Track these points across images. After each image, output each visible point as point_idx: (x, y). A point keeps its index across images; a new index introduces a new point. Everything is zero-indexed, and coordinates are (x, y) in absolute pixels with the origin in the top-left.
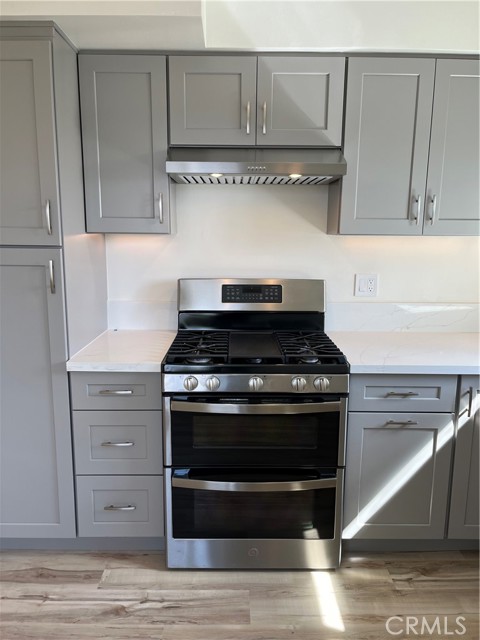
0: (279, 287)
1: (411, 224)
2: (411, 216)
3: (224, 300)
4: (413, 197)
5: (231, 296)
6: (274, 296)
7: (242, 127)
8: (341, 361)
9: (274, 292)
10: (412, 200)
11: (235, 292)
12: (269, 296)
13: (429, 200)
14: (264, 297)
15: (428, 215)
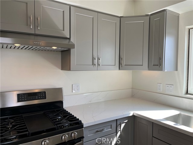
0: (45, 92)
1: (94, 67)
2: (93, 64)
3: (19, 101)
4: (94, 58)
5: (22, 99)
6: (43, 96)
7: (28, 25)
8: (80, 123)
9: (42, 95)
10: (93, 59)
11: (24, 96)
12: (41, 97)
13: (99, 59)
14: (38, 97)
15: (98, 64)
